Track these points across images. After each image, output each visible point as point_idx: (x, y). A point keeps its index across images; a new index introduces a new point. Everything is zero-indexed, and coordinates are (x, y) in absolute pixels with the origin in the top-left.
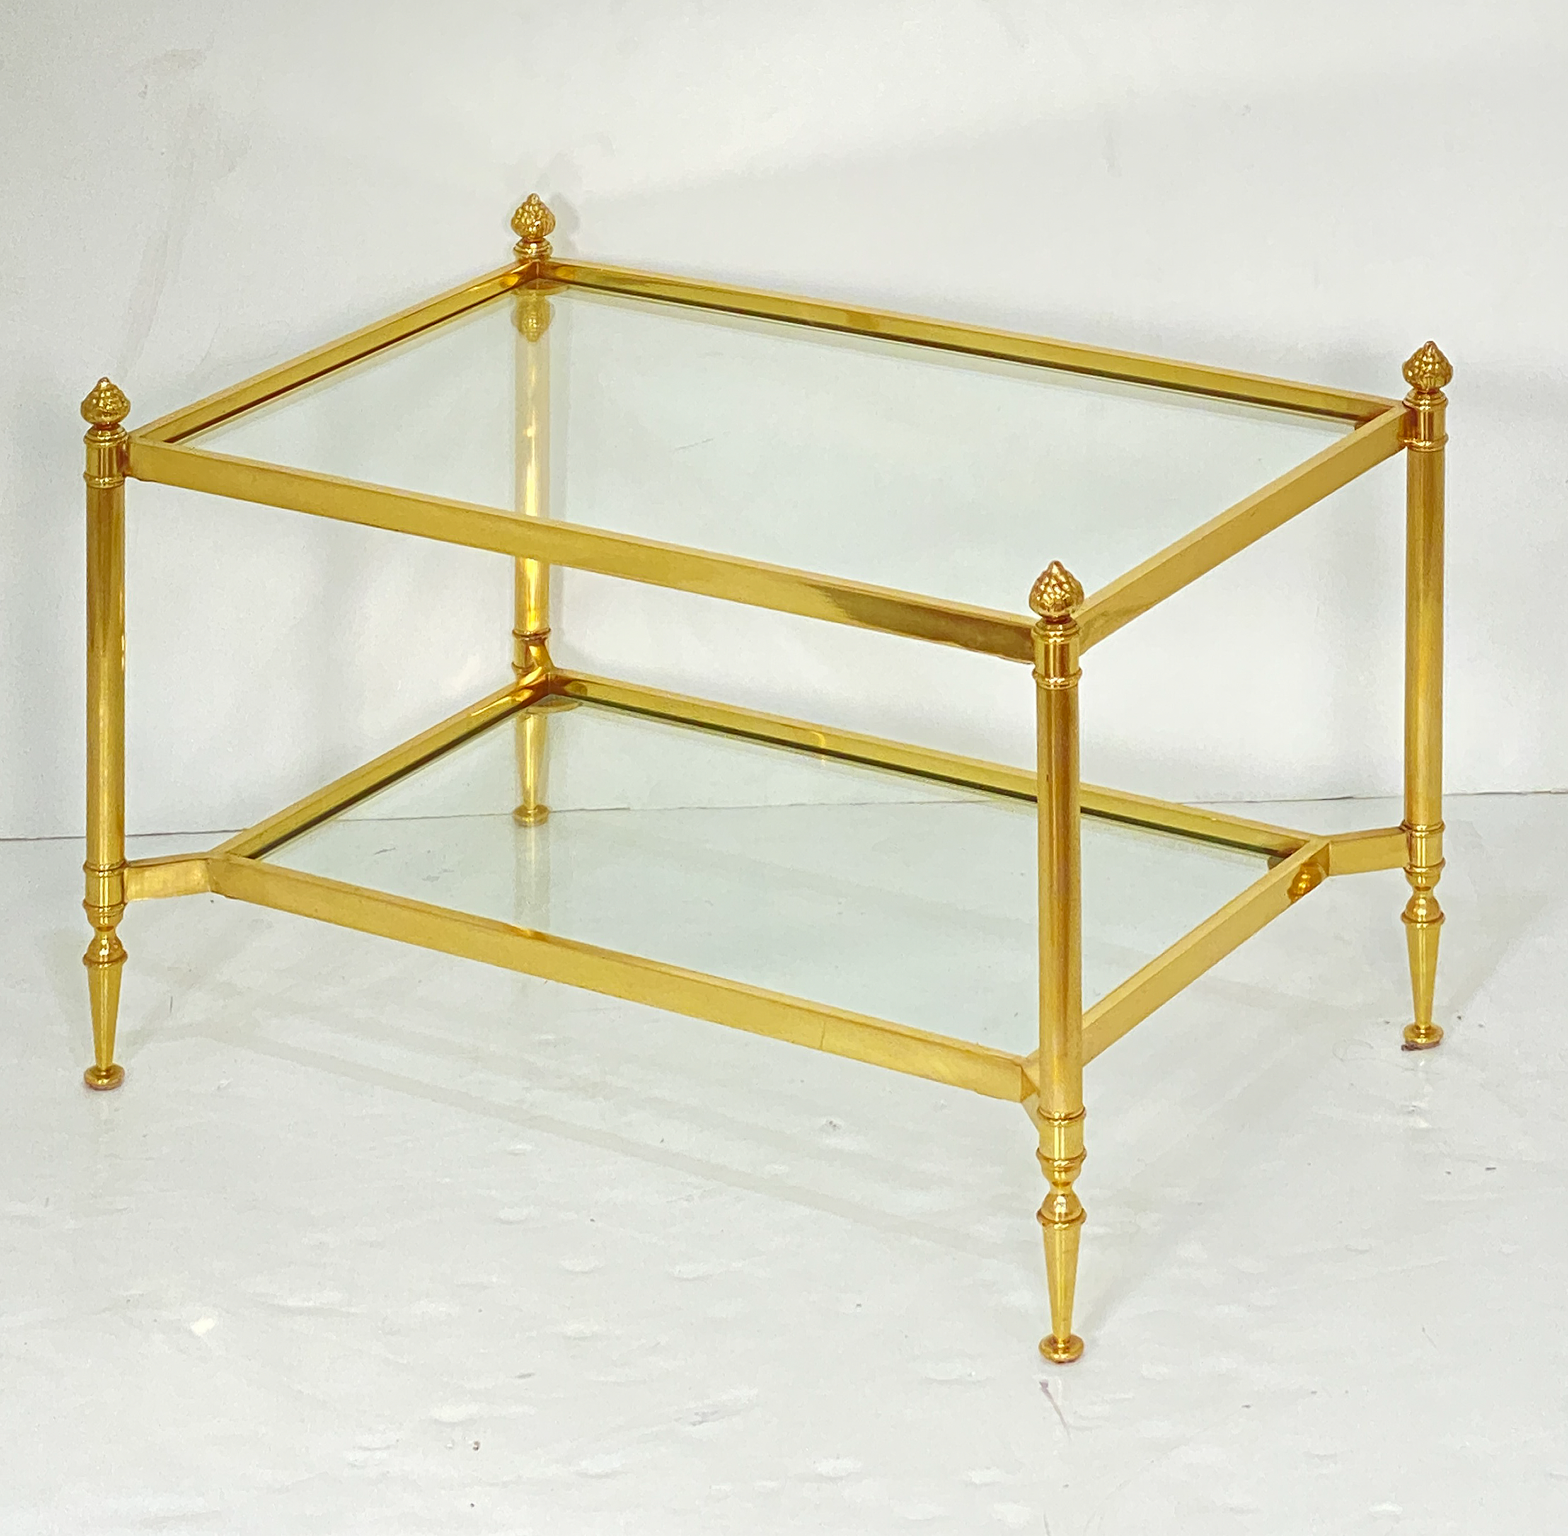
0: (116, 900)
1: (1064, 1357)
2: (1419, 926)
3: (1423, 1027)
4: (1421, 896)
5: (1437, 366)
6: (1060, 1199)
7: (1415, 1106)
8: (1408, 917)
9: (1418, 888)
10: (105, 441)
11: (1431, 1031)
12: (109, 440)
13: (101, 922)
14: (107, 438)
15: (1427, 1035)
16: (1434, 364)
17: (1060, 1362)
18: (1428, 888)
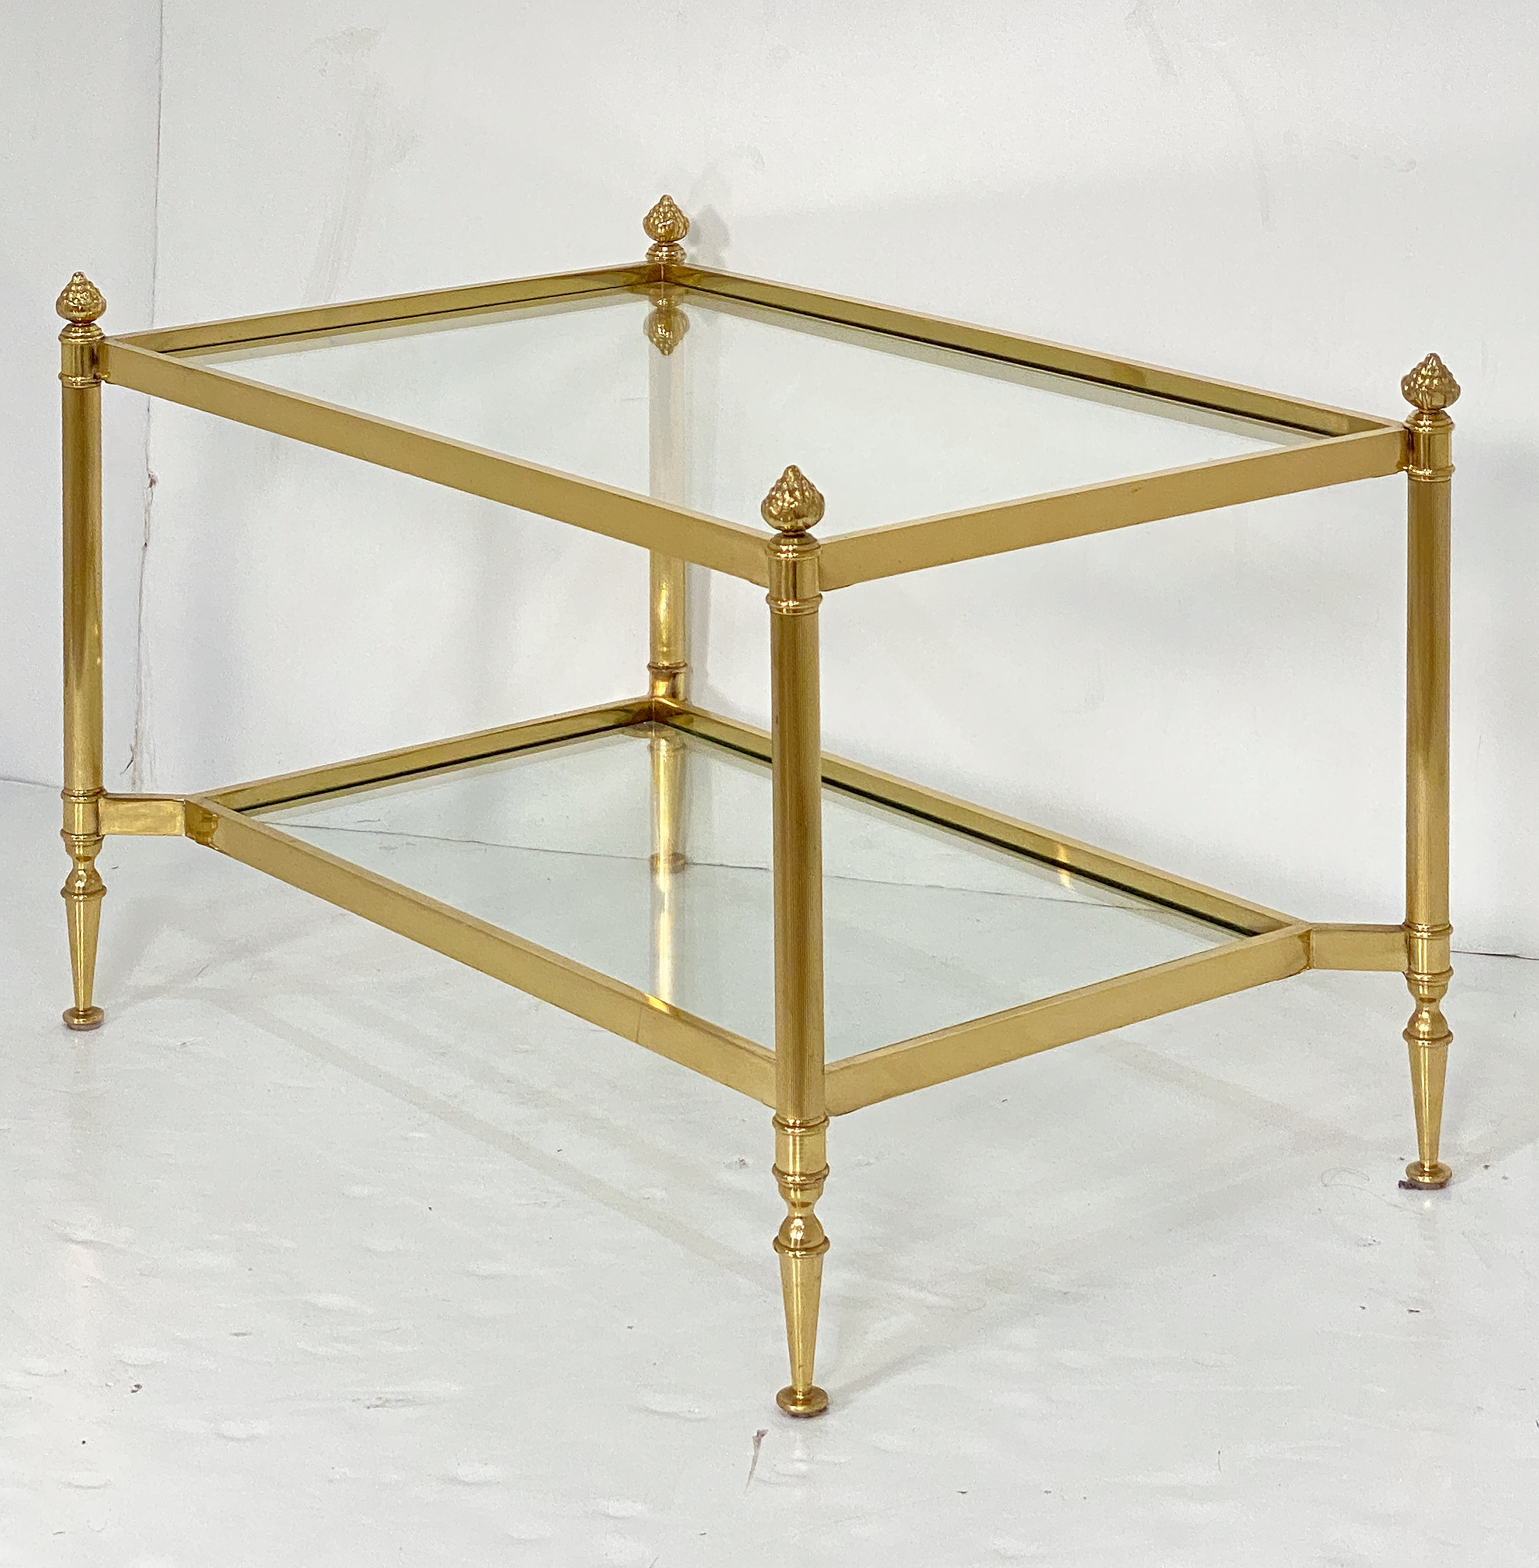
0: (91, 829)
1: (800, 1408)
2: (1420, 1043)
3: (1427, 1164)
4: (1425, 1009)
5: (1435, 382)
6: (798, 1223)
8: (1410, 1035)
9: (1422, 1000)
10: (76, 337)
11: (1436, 1170)
12: (81, 337)
13: (77, 852)
14: (80, 334)
15: (1431, 1174)
16: (1432, 378)
17: (795, 1415)
18: (1432, 1001)
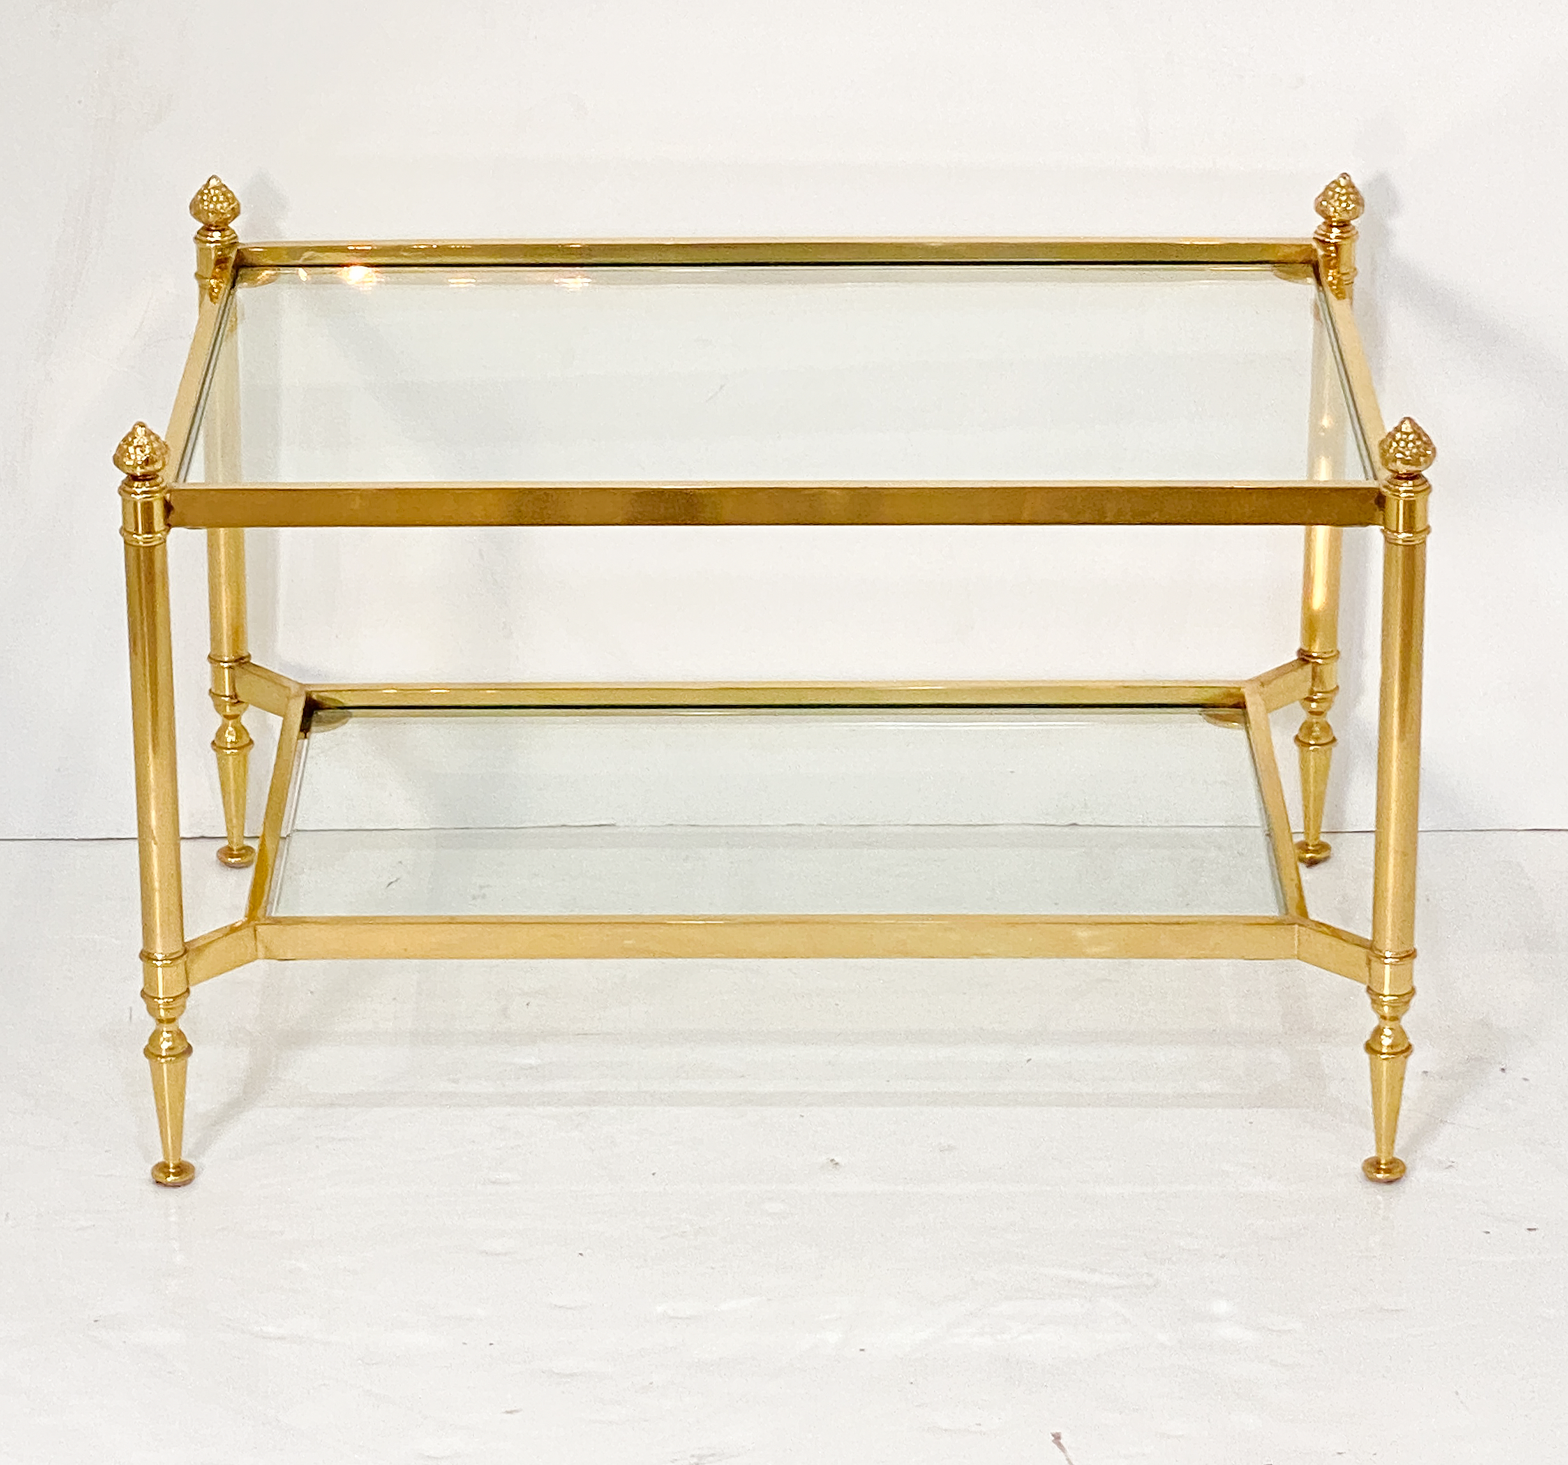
1: (1384, 1178)
6: (1388, 1032)
7: (1453, 1162)
10: (143, 493)
13: (162, 1014)
14: (146, 490)
17: (1380, 1183)
